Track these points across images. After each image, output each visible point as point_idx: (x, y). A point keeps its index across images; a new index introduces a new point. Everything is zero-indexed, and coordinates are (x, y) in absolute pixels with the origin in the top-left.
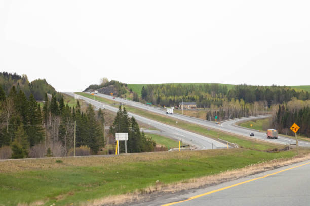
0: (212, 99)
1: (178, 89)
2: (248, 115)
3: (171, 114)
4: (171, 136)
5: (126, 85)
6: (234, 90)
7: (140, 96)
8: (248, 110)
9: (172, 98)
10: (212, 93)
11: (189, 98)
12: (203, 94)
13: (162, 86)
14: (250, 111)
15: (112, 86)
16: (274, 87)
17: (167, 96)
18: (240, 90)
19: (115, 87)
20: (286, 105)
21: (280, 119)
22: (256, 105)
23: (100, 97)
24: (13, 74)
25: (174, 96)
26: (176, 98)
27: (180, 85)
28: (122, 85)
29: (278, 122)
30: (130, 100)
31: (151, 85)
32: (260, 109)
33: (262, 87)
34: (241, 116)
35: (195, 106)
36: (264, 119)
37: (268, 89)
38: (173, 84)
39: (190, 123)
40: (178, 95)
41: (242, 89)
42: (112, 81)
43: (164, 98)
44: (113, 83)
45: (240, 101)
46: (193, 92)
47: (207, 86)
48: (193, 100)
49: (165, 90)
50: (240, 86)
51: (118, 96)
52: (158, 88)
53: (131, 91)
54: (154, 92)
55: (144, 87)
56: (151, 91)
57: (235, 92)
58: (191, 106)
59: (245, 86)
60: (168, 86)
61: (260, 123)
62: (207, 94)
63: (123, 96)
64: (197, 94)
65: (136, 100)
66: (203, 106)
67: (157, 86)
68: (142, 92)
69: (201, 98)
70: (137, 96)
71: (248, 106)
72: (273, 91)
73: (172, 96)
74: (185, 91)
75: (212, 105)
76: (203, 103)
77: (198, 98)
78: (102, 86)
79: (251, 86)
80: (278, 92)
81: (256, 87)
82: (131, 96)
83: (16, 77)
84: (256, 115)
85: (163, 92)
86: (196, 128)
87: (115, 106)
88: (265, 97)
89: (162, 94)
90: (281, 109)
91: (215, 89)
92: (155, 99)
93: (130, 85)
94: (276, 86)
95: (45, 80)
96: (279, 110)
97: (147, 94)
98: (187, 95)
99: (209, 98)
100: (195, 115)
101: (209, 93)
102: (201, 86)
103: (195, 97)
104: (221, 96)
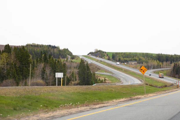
0: (145, 60)
1: (129, 55)
2: (160, 68)
3: (118, 65)
4: (117, 77)
5: (105, 52)
6: (156, 56)
7: (111, 58)
8: (160, 66)
9: (126, 59)
10: (145, 57)
11: (134, 59)
12: (141, 58)
13: (122, 53)
14: (161, 66)
15: (99, 53)
16: (175, 55)
17: (124, 58)
18: (158, 56)
19: (100, 53)
20: (178, 63)
21: (175, 70)
22: (165, 63)
23: (92, 58)
24: (53, 46)
25: (127, 58)
26: (128, 59)
27: (130, 53)
28: (103, 52)
29: (174, 72)
30: (106, 59)
31: (116, 53)
32: (166, 65)
33: (169, 55)
34: (157, 68)
35: (136, 63)
36: (168, 70)
37: (172, 56)
38: (127, 53)
39: (130, 71)
40: (129, 58)
41: (160, 55)
42: (99, 50)
43: (122, 59)
44: (100, 51)
45: (157, 61)
46: (136, 57)
47: (143, 54)
48: (136, 60)
49: (123, 55)
50: (159, 54)
51: (101, 57)
52: (120, 54)
53: (107, 55)
54: (117, 56)
55: (113, 54)
56: (116, 55)
57: (156, 57)
58: (134, 63)
59: (161, 54)
60: (125, 53)
61: (165, 72)
62: (143, 58)
63: (103, 57)
64: (138, 57)
65: (109, 59)
66: (140, 63)
67: (119, 53)
68: (112, 56)
69: (140, 59)
70: (110, 58)
71: (161, 63)
72: (174, 57)
73: (126, 58)
74: (132, 56)
75: (144, 63)
76: (140, 62)
77: (138, 59)
78: (95, 53)
79: (164, 55)
80: (177, 57)
81: (166, 55)
82: (107, 57)
83: (54, 47)
84: (164, 68)
85: (122, 56)
86: (132, 73)
87: (98, 62)
88: (170, 60)
89: (122, 57)
90: (176, 65)
91: (147, 55)
92: (118, 59)
93: (107, 52)
94: (176, 55)
95: (67, 49)
96: (174, 66)
97: (115, 57)
98: (133, 58)
99: (143, 59)
100: (135, 67)
101: (144, 57)
102: (140, 54)
103: (137, 59)
104: (149, 59)
